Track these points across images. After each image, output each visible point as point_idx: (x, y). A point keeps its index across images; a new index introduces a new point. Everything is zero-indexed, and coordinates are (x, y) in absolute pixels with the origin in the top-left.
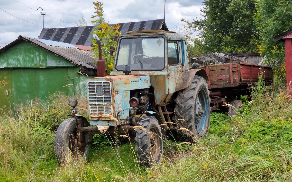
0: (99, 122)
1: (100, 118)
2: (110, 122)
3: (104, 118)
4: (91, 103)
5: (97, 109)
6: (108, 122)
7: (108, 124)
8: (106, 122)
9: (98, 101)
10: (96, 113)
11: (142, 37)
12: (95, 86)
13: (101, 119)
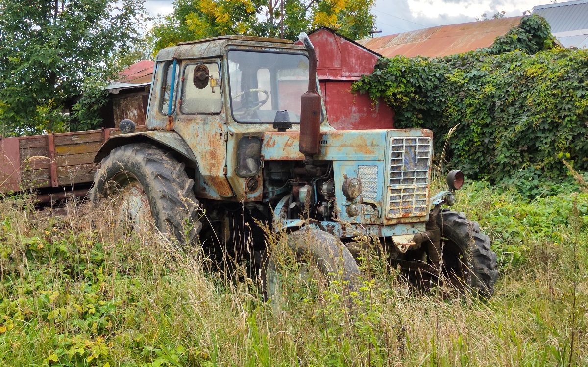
0: (398, 229)
1: (402, 219)
2: (415, 226)
3: (410, 218)
4: (393, 186)
5: (401, 199)
6: (413, 227)
7: (413, 229)
8: (409, 227)
9: (405, 181)
10: (398, 207)
11: (267, 50)
12: (404, 148)
13: (402, 222)
